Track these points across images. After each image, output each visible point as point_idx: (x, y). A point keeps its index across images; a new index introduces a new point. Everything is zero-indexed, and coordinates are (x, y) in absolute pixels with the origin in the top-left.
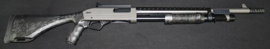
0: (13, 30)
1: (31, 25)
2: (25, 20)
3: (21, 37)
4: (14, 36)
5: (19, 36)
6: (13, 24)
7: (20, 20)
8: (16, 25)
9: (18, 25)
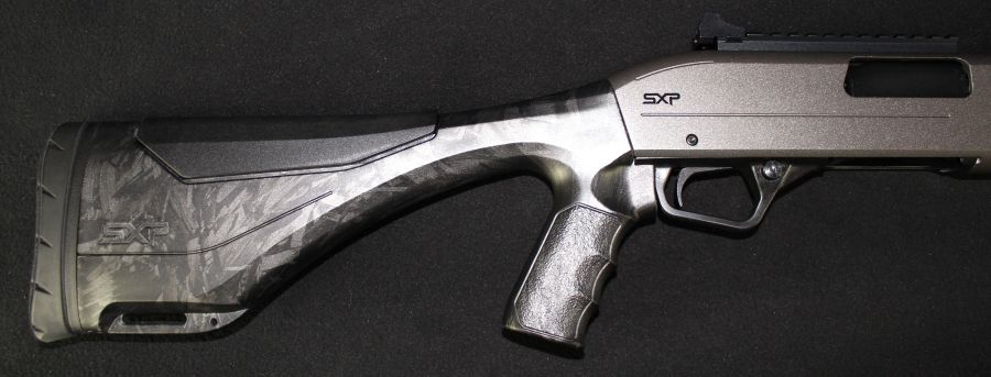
0: (85, 247)
1: (219, 207)
2: (164, 167)
3: (154, 303)
4: (102, 293)
5: (136, 294)
6: (74, 204)
7: (129, 165)
8: (97, 205)
9: (113, 206)
